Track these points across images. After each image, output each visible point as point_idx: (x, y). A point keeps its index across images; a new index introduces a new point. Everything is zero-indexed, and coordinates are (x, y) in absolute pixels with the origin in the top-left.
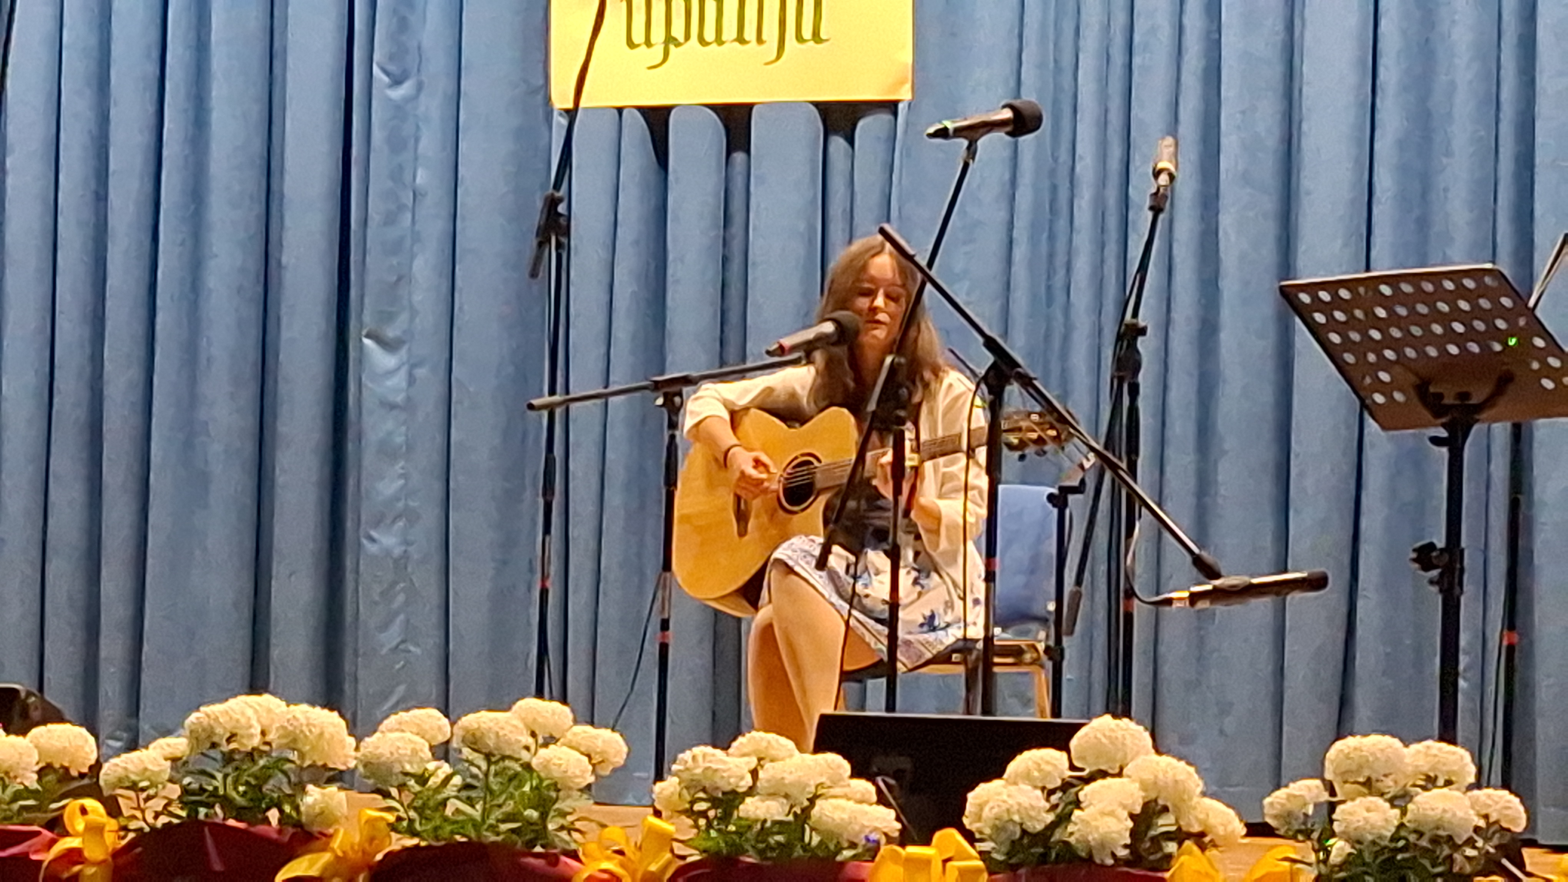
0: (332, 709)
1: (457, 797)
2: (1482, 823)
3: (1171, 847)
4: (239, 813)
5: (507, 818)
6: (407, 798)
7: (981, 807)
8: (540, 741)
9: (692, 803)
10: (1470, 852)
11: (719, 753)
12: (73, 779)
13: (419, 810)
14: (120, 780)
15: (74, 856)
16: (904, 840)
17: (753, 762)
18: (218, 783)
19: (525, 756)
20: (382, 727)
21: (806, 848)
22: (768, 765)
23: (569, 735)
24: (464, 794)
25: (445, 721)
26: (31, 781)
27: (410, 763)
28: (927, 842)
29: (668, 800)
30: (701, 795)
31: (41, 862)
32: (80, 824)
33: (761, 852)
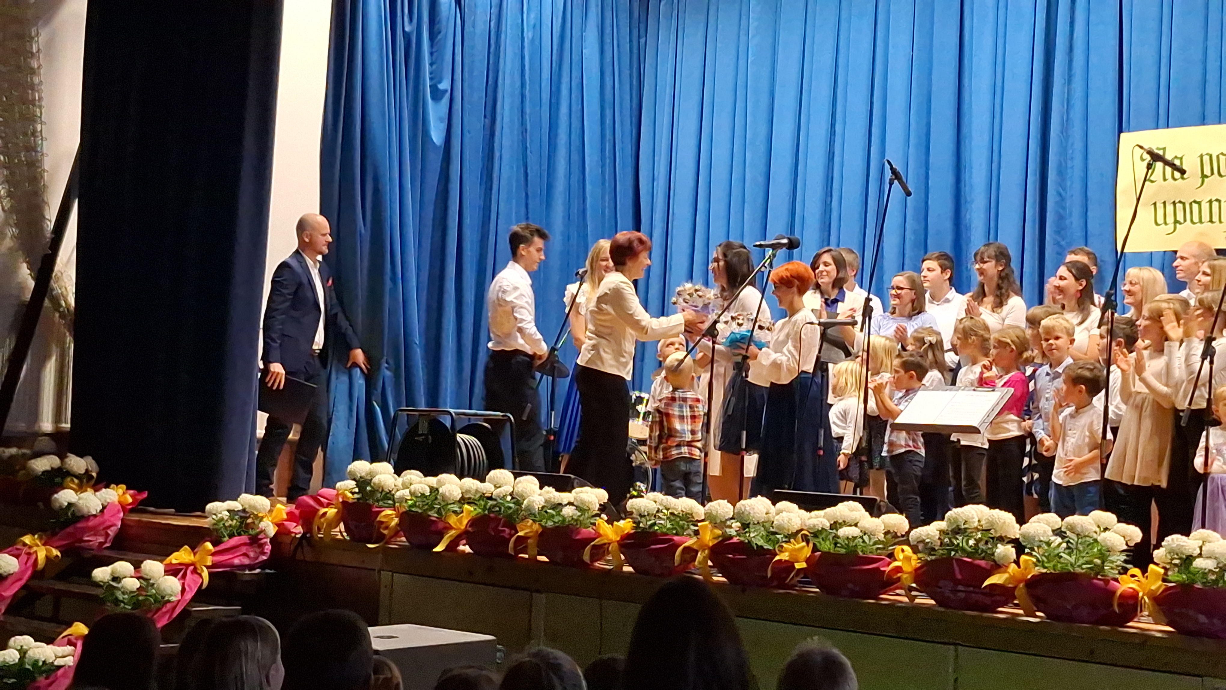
0: (1009, 512)
1: (1064, 553)
4: (969, 555)
5: (1087, 563)
6: (1042, 551)
8: (1102, 529)
9: (1172, 559)
12: (899, 537)
13: (1048, 557)
14: (918, 538)
15: (899, 569)
17: (1200, 543)
18: (960, 541)
19: (1095, 536)
20: (1030, 521)
22: (1207, 544)
23: (1115, 527)
24: (1067, 551)
25: (1059, 519)
26: (881, 537)
27: (1043, 536)
29: (1161, 558)
30: (1176, 556)
31: (885, 571)
32: (901, 556)
33: (1203, 583)
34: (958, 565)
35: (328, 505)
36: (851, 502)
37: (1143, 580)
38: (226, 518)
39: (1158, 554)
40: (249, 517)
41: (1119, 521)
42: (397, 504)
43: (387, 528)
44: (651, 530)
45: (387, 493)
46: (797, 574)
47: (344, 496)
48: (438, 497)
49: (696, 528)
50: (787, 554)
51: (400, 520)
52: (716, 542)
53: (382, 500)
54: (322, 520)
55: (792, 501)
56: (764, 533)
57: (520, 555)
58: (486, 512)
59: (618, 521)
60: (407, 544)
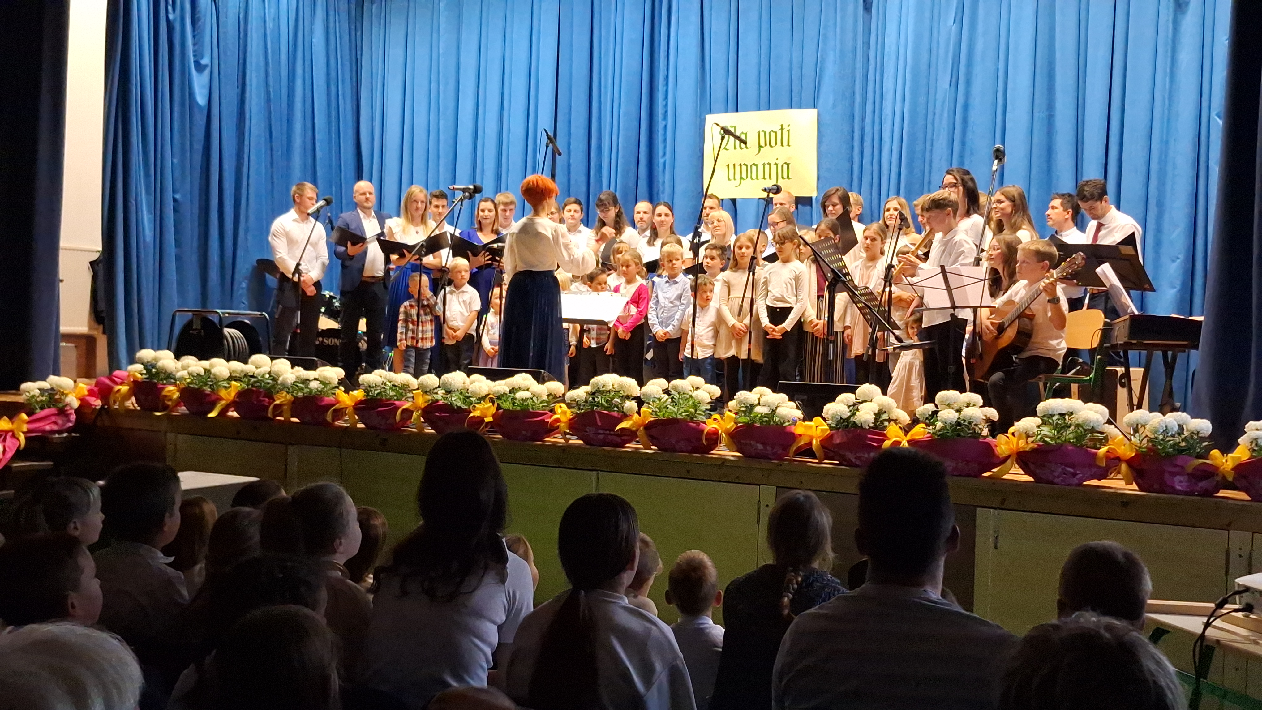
0: (633, 378)
1: (670, 405)
2: (984, 418)
3: (886, 423)
4: (606, 408)
5: (685, 411)
6: (655, 405)
7: (828, 411)
8: (695, 389)
9: (740, 408)
10: (980, 426)
11: (748, 393)
12: (558, 397)
13: (659, 409)
14: (571, 398)
15: (558, 420)
16: (804, 420)
17: (759, 396)
18: (600, 399)
19: (690, 393)
21: (774, 422)
22: (763, 397)
24: (672, 404)
25: (667, 383)
26: (545, 398)
27: (656, 394)
28: (811, 420)
29: (733, 407)
30: (743, 406)
31: (548, 422)
32: (559, 411)
33: (761, 423)
34: (599, 416)
35: (121, 384)
36: (524, 374)
37: (721, 422)
38: (37, 395)
39: (732, 404)
40: (56, 394)
41: (706, 383)
42: (178, 382)
43: (170, 400)
44: (379, 397)
45: (169, 374)
46: (486, 426)
47: (134, 376)
48: (212, 376)
49: (412, 395)
50: (479, 412)
51: (181, 394)
52: (427, 404)
53: (165, 379)
54: (117, 395)
55: (481, 374)
56: (461, 397)
57: (278, 418)
58: (250, 387)
59: (352, 391)
60: (187, 412)
